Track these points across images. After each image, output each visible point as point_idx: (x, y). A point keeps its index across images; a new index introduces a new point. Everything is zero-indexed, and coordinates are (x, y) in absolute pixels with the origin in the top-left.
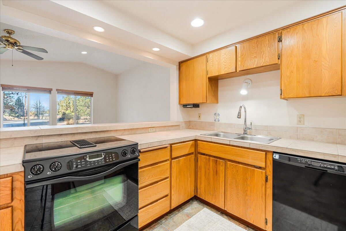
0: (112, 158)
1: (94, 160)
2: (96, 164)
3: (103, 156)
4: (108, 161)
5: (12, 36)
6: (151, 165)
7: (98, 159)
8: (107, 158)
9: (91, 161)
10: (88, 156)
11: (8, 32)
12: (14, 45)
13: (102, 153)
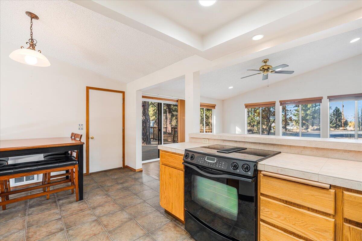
0: (221, 166)
1: (209, 161)
2: (209, 165)
3: (216, 161)
4: (217, 166)
5: (267, 64)
6: (286, 202)
7: (211, 162)
8: (218, 164)
9: (207, 162)
10: (207, 157)
11: (265, 61)
12: (267, 70)
13: (216, 158)
